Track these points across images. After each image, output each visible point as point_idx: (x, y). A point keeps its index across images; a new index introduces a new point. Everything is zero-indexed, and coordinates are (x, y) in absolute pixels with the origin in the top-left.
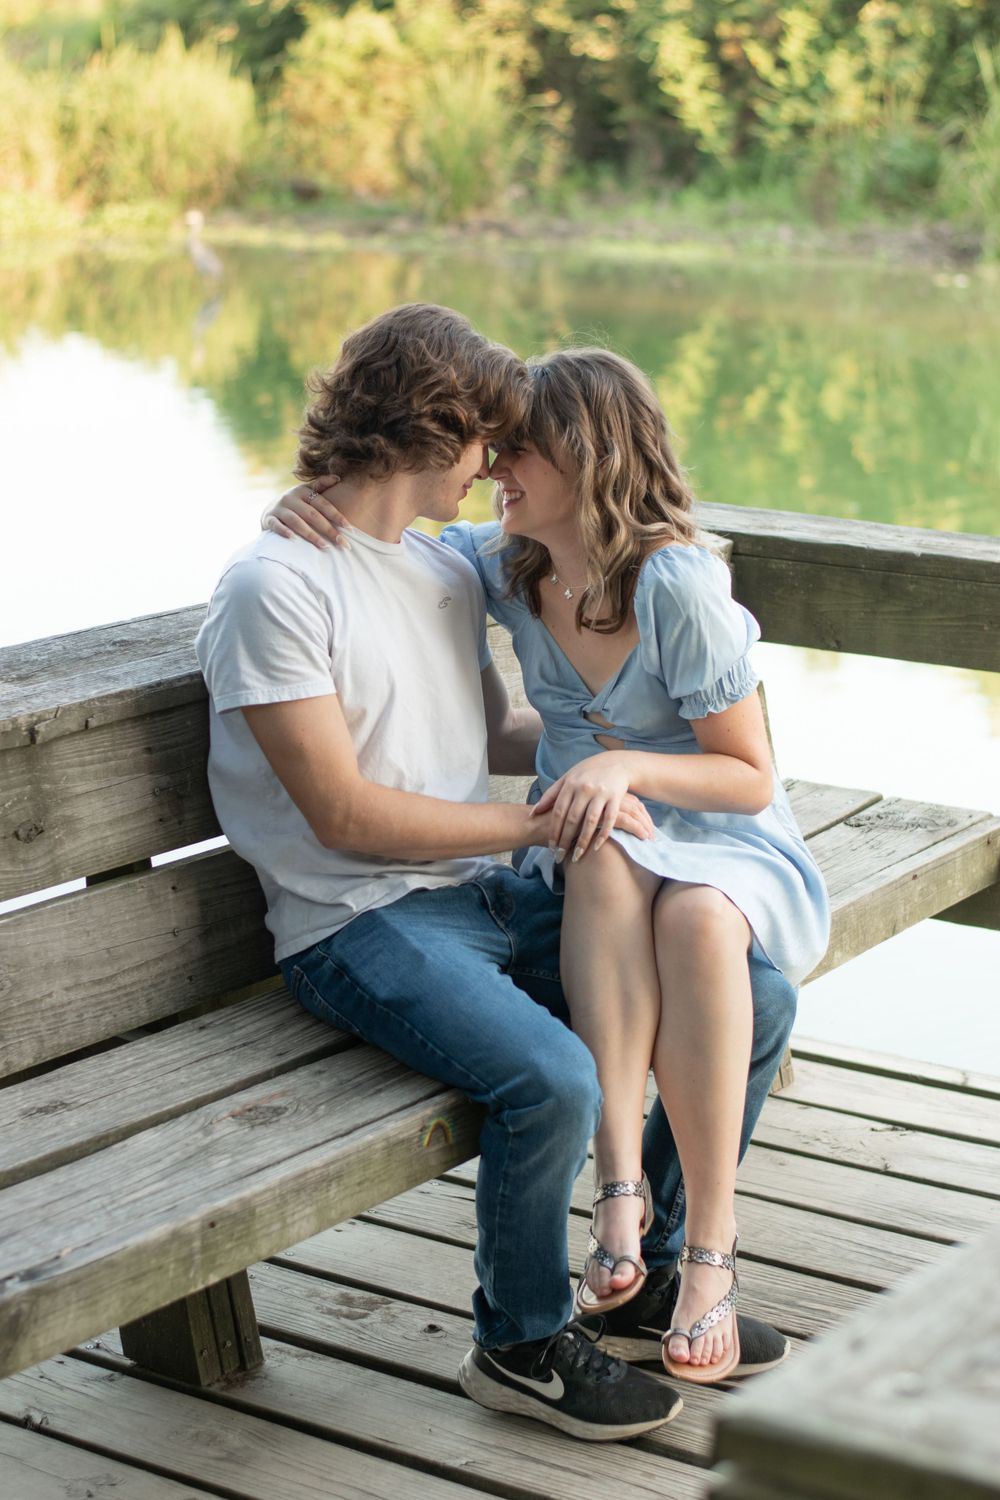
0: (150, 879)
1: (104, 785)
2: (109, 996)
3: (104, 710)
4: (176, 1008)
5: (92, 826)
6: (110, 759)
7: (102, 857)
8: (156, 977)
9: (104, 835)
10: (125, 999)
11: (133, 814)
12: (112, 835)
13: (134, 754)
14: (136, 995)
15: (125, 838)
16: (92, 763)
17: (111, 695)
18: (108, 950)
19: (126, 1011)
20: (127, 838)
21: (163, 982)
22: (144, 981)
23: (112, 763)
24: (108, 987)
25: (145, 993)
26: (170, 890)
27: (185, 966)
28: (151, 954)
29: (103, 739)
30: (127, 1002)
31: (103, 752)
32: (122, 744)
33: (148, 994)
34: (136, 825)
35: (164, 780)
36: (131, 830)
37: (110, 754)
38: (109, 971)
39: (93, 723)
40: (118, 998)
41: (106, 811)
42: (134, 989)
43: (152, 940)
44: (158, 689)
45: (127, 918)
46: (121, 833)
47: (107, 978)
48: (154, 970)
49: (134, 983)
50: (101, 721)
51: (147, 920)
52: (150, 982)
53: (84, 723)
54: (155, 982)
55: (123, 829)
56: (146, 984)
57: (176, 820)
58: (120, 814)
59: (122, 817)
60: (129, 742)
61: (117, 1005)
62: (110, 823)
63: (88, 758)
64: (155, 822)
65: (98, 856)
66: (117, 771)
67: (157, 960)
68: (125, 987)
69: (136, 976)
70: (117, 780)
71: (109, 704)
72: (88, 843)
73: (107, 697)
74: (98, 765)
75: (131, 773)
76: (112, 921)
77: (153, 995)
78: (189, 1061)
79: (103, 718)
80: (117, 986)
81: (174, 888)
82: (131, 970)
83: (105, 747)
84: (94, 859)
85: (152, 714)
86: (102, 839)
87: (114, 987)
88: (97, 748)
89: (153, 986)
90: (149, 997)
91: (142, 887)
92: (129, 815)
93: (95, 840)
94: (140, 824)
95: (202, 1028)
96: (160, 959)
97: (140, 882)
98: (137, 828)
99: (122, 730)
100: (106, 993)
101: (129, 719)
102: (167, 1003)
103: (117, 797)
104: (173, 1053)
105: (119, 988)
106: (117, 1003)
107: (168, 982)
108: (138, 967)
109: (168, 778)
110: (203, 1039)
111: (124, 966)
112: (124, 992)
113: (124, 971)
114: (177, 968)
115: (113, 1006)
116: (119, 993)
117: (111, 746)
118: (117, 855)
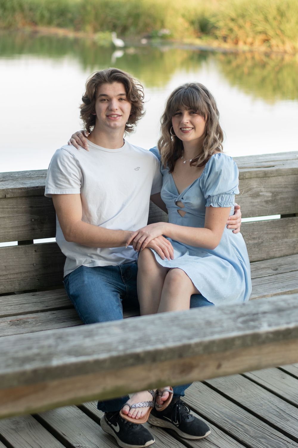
0: (25, 247)
1: (11, 216)
2: (4, 281)
3: (13, 193)
4: (30, 288)
5: (4, 228)
6: (15, 208)
7: (7, 238)
8: (24, 277)
9: (9, 231)
10: (10, 282)
11: (22, 226)
12: (12, 232)
13: (25, 208)
14: (15, 282)
15: (17, 233)
16: (7, 208)
17: (17, 188)
18: (5, 266)
19: (10, 286)
20: (18, 233)
21: (26, 279)
22: (19, 278)
23: (16, 209)
24: (4, 278)
25: (18, 282)
26: (34, 251)
27: (36, 276)
28: (22, 270)
29: (13, 202)
30: (11, 283)
31: (13, 205)
32: (21, 204)
33: (19, 282)
34: (22, 230)
35: (36, 217)
36: (20, 231)
37: (15, 206)
38: (5, 273)
39: (8, 196)
40: (7, 282)
41: (11, 224)
42: (14, 280)
43: (24, 266)
44: (37, 189)
45: (15, 258)
46: (16, 231)
47: (3, 275)
48: (23, 275)
49: (14, 278)
50: (11, 196)
51: (23, 259)
52: (21, 279)
53: (5, 196)
54: (23, 279)
55: (17, 230)
56: (19, 279)
57: (39, 230)
58: (16, 225)
59: (17, 226)
60: (23, 204)
61: (6, 284)
62: (12, 228)
63: (5, 207)
64: (31, 230)
65: (5, 237)
66: (17, 212)
67: (25, 272)
68: (11, 279)
69: (16, 276)
70: (17, 215)
71: (15, 191)
72: (2, 233)
73: (15, 189)
74: (10, 209)
75: (23, 213)
76: (8, 257)
77: (22, 283)
78: (17, 304)
79: (12, 195)
80: (7, 278)
81: (36, 251)
82: (14, 274)
83: (13, 204)
84: (4, 238)
85: (34, 196)
86: (7, 232)
87: (6, 278)
88: (10, 204)
89: (22, 280)
90: (20, 283)
91: (22, 249)
92: (20, 226)
93: (5, 232)
94: (24, 229)
95: (33, 295)
96: (27, 272)
97: (21, 247)
98: (22, 231)
99: (21, 199)
100: (2, 279)
101: (25, 196)
102: (27, 286)
103: (16, 220)
104: (15, 301)
105: (8, 279)
106: (7, 283)
107: (29, 280)
108: (17, 273)
109: (38, 217)
110: (30, 298)
111: (11, 272)
112: (10, 280)
113: (11, 274)
114: (33, 276)
115: (5, 284)
116: (8, 280)
117: (16, 204)
118: (13, 238)
